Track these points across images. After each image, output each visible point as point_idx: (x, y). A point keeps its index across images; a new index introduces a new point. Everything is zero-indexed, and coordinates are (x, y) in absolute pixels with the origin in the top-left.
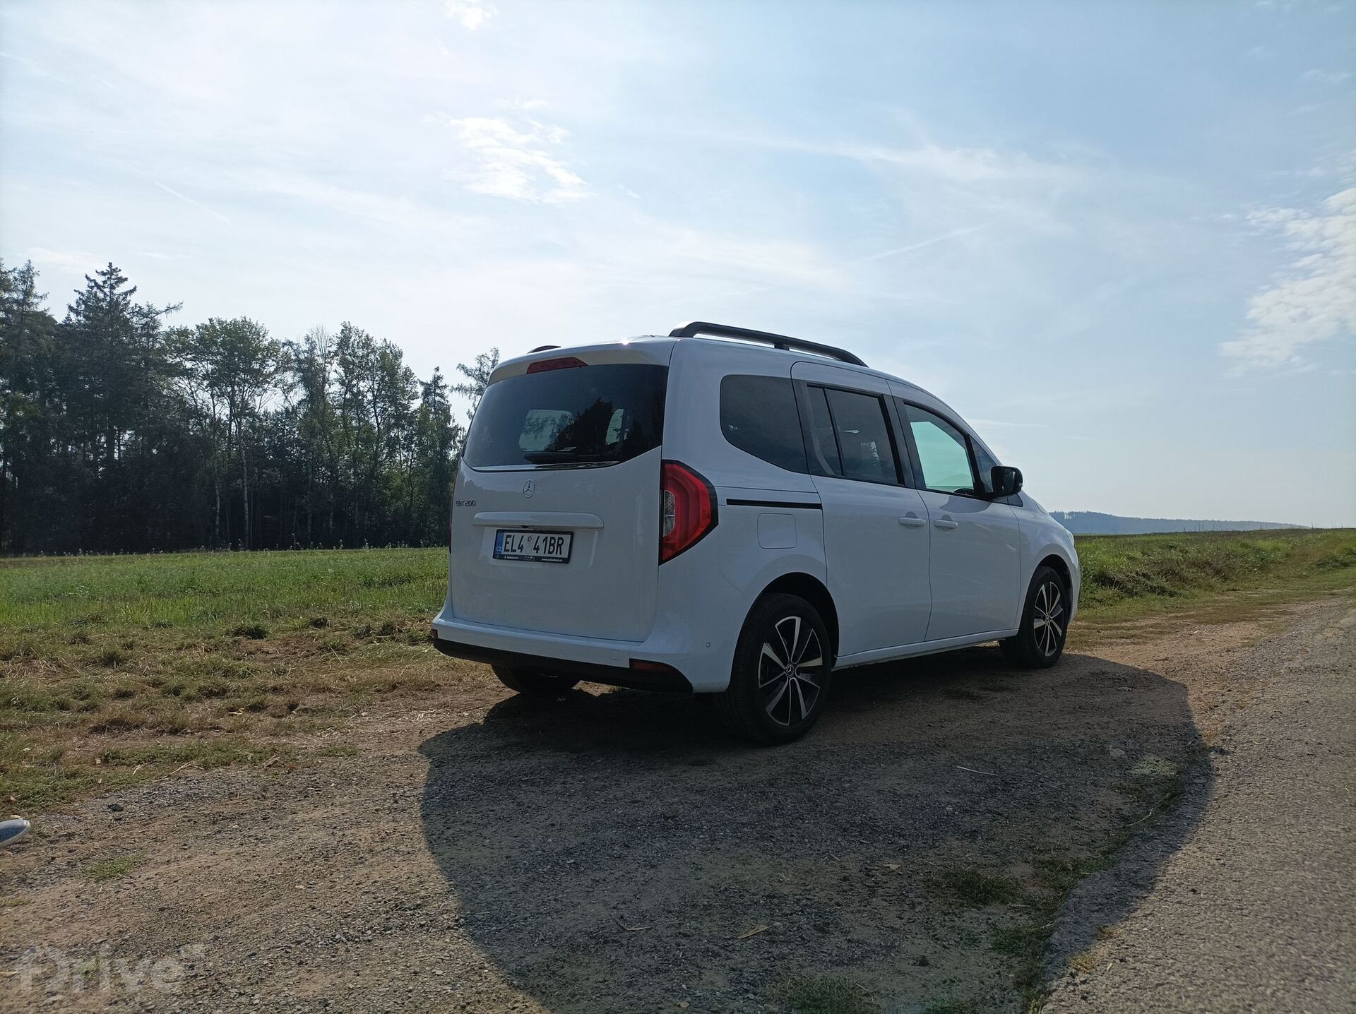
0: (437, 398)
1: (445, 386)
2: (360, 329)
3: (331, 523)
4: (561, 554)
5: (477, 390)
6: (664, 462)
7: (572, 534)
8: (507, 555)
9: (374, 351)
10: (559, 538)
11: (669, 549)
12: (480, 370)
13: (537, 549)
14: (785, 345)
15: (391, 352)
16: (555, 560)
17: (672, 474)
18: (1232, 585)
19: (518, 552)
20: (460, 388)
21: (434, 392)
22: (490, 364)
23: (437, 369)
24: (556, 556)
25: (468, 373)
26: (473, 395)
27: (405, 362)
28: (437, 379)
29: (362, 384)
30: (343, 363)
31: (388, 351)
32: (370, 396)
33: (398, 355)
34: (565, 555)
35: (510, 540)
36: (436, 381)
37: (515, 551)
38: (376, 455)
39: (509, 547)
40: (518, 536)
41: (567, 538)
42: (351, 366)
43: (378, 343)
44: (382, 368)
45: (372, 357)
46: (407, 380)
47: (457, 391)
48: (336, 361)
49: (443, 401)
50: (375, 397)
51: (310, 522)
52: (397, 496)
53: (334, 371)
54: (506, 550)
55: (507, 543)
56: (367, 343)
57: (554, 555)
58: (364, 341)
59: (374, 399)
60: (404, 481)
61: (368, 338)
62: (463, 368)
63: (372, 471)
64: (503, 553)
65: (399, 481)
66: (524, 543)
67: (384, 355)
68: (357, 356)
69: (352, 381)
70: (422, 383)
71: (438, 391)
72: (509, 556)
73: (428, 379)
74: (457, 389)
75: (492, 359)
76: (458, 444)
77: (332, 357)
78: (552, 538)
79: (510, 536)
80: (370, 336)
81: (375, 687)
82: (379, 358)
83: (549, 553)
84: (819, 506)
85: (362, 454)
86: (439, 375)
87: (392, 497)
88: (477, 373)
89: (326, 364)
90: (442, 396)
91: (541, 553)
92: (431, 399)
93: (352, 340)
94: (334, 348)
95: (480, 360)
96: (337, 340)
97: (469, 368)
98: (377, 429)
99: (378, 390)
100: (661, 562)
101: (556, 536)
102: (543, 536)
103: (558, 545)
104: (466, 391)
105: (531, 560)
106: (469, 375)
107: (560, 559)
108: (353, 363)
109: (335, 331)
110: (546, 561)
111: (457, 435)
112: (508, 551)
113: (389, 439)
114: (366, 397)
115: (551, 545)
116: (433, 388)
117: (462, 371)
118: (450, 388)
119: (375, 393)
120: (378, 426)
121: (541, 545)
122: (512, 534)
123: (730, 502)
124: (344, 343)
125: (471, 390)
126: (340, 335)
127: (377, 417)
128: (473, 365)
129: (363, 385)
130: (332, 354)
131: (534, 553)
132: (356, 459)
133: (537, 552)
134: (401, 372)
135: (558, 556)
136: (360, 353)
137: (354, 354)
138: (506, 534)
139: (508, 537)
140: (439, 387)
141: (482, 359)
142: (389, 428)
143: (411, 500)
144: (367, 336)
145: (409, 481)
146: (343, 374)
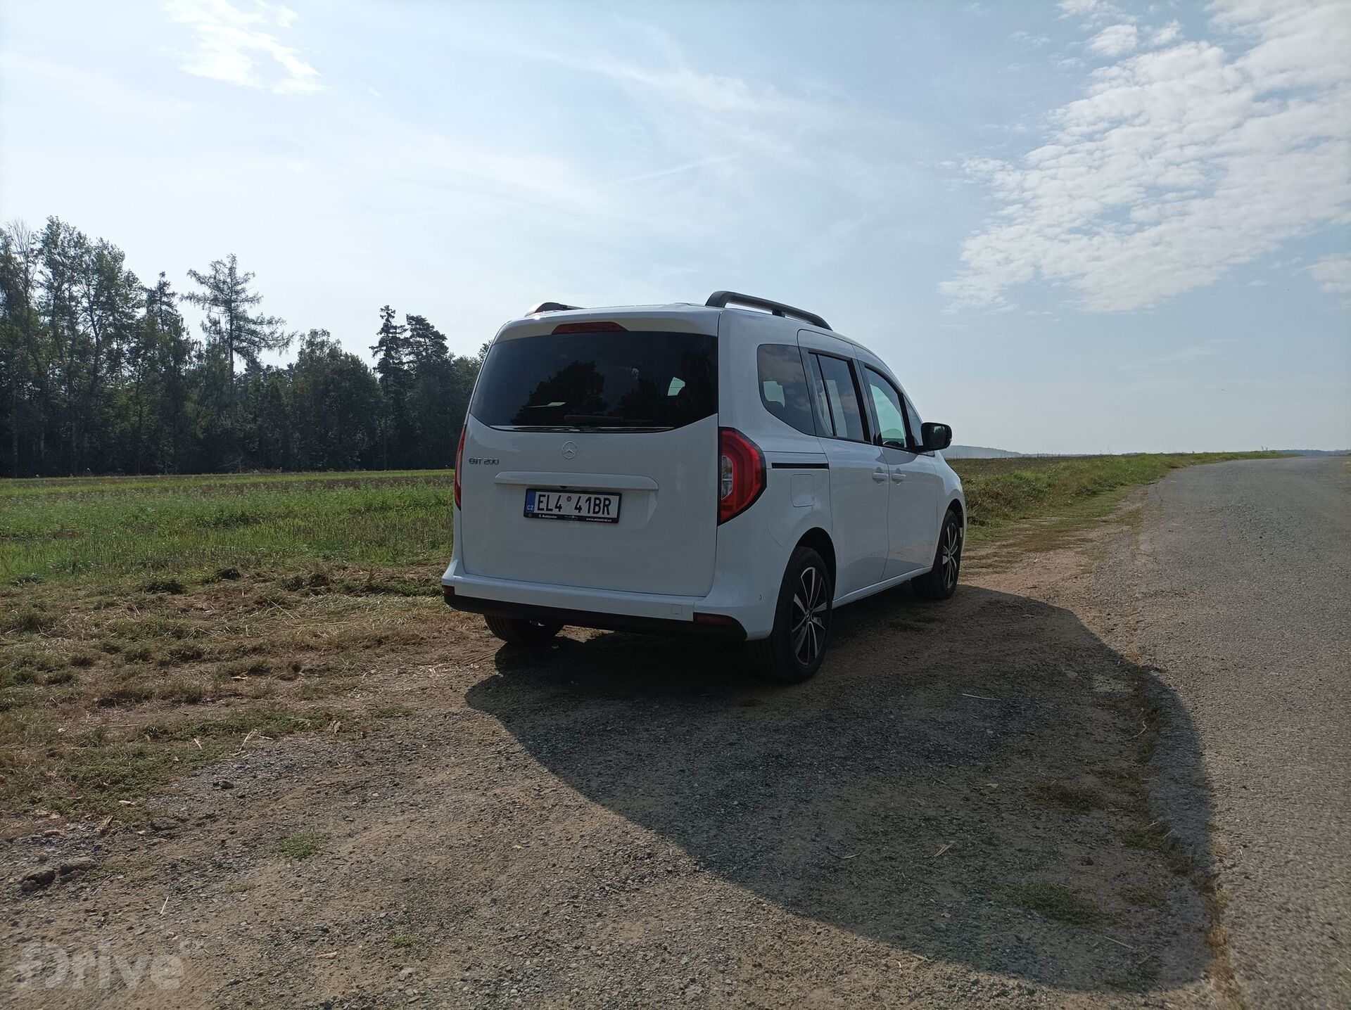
0: (164, 307)
1: (173, 294)
2: (71, 225)
3: (42, 445)
4: (608, 514)
5: (212, 300)
6: (720, 429)
8: (542, 514)
9: (88, 251)
10: (605, 499)
11: (728, 510)
12: (215, 278)
13: (580, 509)
14: (783, 313)
15: (110, 253)
16: (602, 520)
17: (730, 442)
18: (1022, 514)
19: (556, 511)
20: (191, 297)
21: (160, 300)
22: (227, 271)
23: (163, 275)
24: (603, 516)
25: (201, 280)
26: (207, 305)
27: (126, 266)
28: (162, 286)
29: (74, 288)
30: (51, 263)
31: (106, 252)
32: (85, 303)
33: (118, 258)
34: (613, 514)
35: (542, 499)
36: (162, 288)
37: (551, 510)
38: (96, 369)
39: (543, 506)
41: (615, 499)
42: (61, 268)
43: (93, 242)
44: (98, 271)
45: (86, 258)
46: (130, 286)
47: (188, 300)
48: (41, 261)
49: (170, 310)
50: (92, 304)
51: (16, 443)
52: (122, 414)
53: (39, 272)
54: (539, 509)
55: (540, 502)
56: (80, 242)
57: (600, 515)
58: (76, 240)
59: (91, 307)
60: (130, 399)
61: (80, 236)
62: (193, 274)
63: (92, 387)
64: (536, 511)
65: (124, 400)
67: (100, 256)
68: (69, 257)
69: (62, 284)
70: (146, 290)
71: (165, 299)
72: (545, 515)
73: (152, 284)
74: (187, 297)
75: (229, 265)
76: (194, 359)
77: (36, 256)
78: (596, 499)
79: (544, 496)
80: (83, 234)
81: (360, 642)
82: (95, 259)
83: (594, 512)
84: (825, 466)
85: (78, 368)
86: (165, 280)
87: (116, 417)
88: (212, 280)
89: (29, 264)
90: (169, 305)
91: (584, 513)
92: (156, 307)
93: (61, 236)
94: (39, 246)
95: (215, 265)
96: (41, 237)
97: (201, 274)
98: (95, 340)
99: (95, 296)
100: (719, 523)
101: (602, 497)
103: (604, 505)
104: (199, 300)
105: (574, 519)
106: (202, 283)
107: (608, 519)
108: (64, 265)
109: (39, 227)
110: (591, 521)
111: (192, 349)
112: (543, 509)
113: (111, 352)
114: (81, 303)
115: (595, 505)
116: (159, 295)
117: (194, 279)
118: (179, 296)
119: (92, 299)
120: (97, 337)
122: (547, 494)
123: (775, 465)
124: (51, 239)
125: (205, 299)
126: (45, 231)
127: (94, 326)
128: (207, 272)
129: (77, 290)
130: (35, 252)
131: (576, 513)
132: (70, 373)
133: (579, 512)
134: (122, 276)
135: (606, 515)
136: (72, 252)
137: (64, 254)
138: (538, 494)
140: (165, 295)
141: (217, 266)
142: (108, 338)
143: (140, 420)
144: (79, 234)
145: (136, 400)
146: (51, 276)
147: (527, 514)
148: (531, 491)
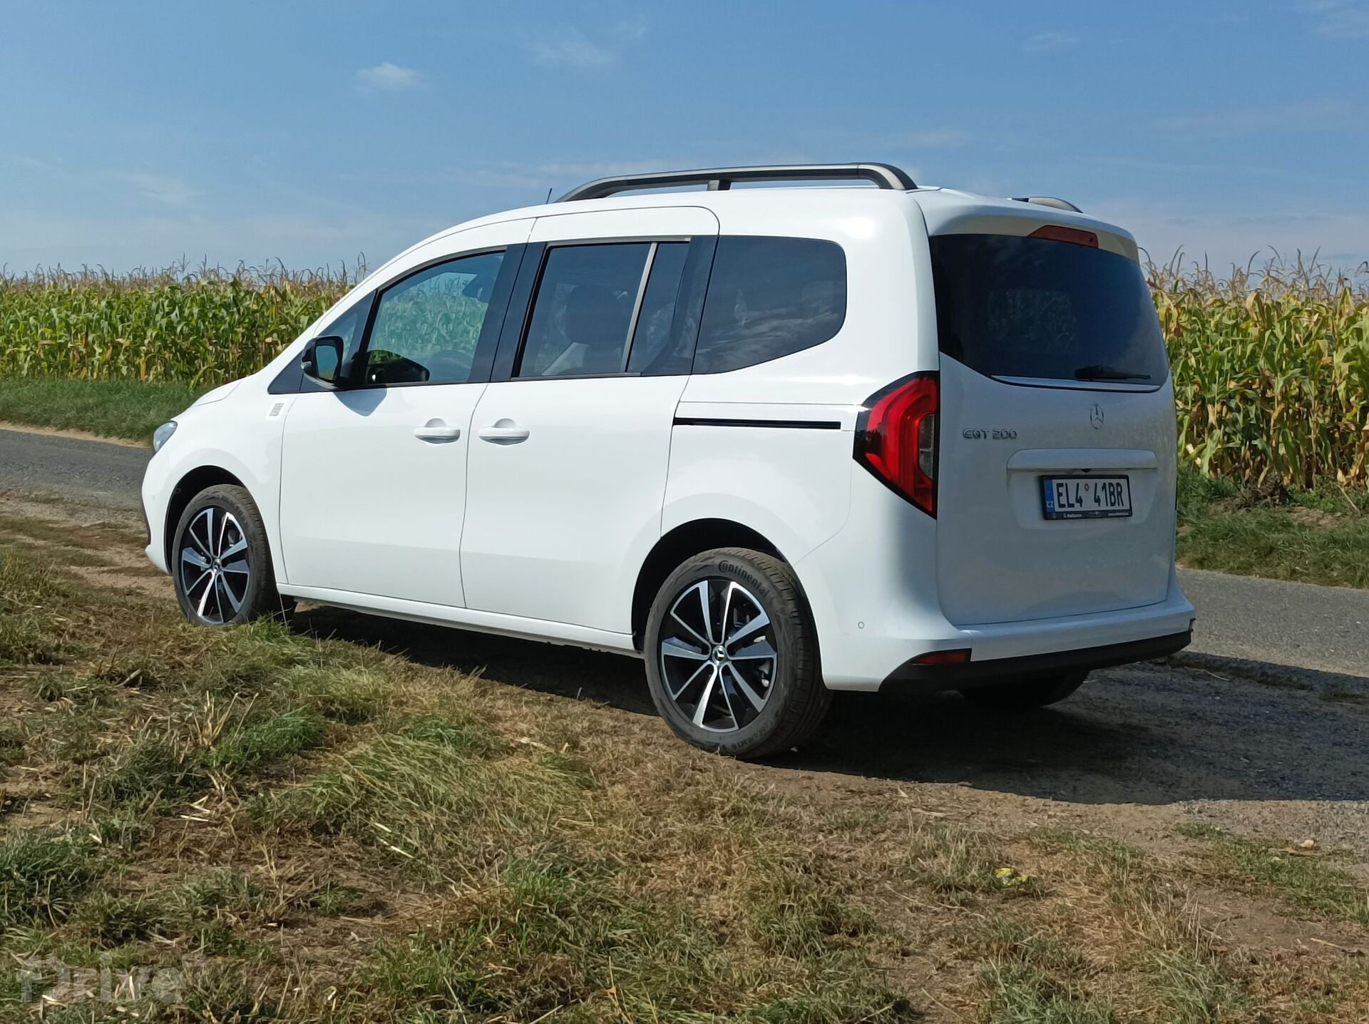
7: (1127, 477)
19: (1077, 508)
35: (1062, 490)
40: (1072, 483)
55: (1060, 495)
64: (1057, 509)
66: (1082, 493)
72: (1067, 513)
102: (1100, 482)
112: (1063, 506)
121: (1101, 494)
138: (1055, 482)
139: (1060, 485)
147: (1047, 515)
148: (1044, 480)
